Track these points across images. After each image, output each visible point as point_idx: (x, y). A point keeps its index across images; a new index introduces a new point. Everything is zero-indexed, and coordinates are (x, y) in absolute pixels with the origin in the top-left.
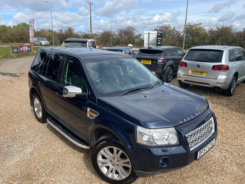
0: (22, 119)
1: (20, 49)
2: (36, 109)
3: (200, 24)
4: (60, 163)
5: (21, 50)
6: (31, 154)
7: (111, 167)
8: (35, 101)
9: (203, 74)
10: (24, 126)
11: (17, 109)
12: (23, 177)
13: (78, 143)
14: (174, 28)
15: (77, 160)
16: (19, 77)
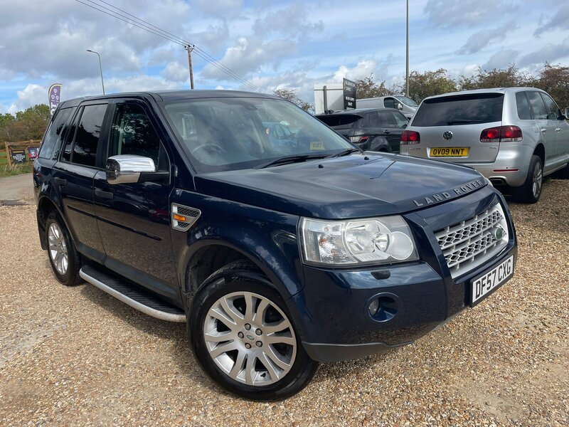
0: (20, 282)
1: (30, 152)
2: (54, 254)
3: (440, 71)
4: (110, 366)
5: (33, 155)
6: (35, 351)
7: (243, 351)
8: (50, 234)
9: (460, 154)
10: (24, 295)
11: (11, 264)
12: (10, 402)
14: (382, 84)
15: (154, 355)
16: (24, 206)
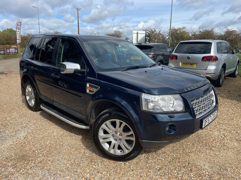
0: (12, 109)
1: (7, 50)
2: (28, 98)
3: (184, 28)
4: (57, 145)
5: (8, 52)
6: (24, 138)
7: (114, 142)
9: (193, 66)
10: (15, 114)
11: (7, 100)
12: (18, 158)
13: (75, 124)
14: (160, 32)
15: (74, 142)
16: (7, 75)
